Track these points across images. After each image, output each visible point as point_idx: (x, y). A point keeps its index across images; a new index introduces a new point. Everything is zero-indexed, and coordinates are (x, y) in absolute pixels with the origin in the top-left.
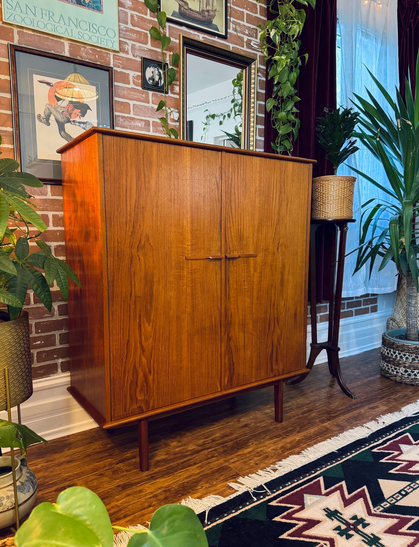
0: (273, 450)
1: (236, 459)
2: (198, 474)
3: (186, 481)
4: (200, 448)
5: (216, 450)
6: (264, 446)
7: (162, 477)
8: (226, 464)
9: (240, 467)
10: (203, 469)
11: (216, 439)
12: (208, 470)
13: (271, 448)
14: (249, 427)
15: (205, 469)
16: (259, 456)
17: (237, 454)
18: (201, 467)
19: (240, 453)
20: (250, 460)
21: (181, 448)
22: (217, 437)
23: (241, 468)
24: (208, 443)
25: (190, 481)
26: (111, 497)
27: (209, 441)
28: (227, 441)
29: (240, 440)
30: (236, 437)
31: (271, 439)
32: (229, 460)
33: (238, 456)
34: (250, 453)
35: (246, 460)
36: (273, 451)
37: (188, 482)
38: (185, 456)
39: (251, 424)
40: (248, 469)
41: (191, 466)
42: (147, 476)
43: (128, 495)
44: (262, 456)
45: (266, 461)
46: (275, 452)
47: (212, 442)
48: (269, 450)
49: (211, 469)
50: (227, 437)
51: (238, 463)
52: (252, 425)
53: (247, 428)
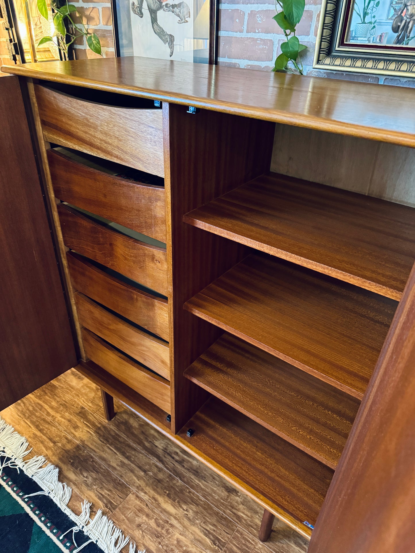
0: (178, 541)
1: (146, 497)
2: (110, 466)
3: (97, 459)
4: (160, 452)
5: (160, 470)
6: (184, 527)
7: (100, 435)
8: (134, 489)
9: (130, 507)
10: (118, 468)
11: (185, 465)
12: (118, 474)
13: (181, 538)
14: (228, 497)
15: (118, 471)
16: (158, 525)
17: (157, 496)
18: (123, 465)
19: (160, 499)
20: (148, 516)
21: (156, 434)
22: (191, 462)
23: (129, 509)
24: (173, 458)
25: (96, 463)
26: (67, 410)
27: (177, 458)
28: (184, 477)
29: (190, 492)
30: (198, 486)
31: (207, 533)
32: (142, 490)
33: (154, 498)
34: (164, 511)
35: (146, 510)
36: (175, 542)
37: (93, 461)
38: (140, 443)
39: (239, 496)
40: (126, 517)
41: (123, 454)
42: (100, 423)
43: (69, 421)
44: (159, 529)
45: (147, 537)
46: (173, 545)
47: (177, 461)
48: (177, 535)
49: (121, 476)
50: (194, 474)
51: (138, 503)
52: (237, 498)
53: (224, 494)
